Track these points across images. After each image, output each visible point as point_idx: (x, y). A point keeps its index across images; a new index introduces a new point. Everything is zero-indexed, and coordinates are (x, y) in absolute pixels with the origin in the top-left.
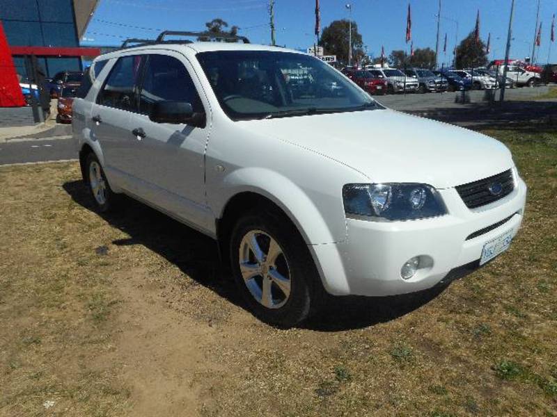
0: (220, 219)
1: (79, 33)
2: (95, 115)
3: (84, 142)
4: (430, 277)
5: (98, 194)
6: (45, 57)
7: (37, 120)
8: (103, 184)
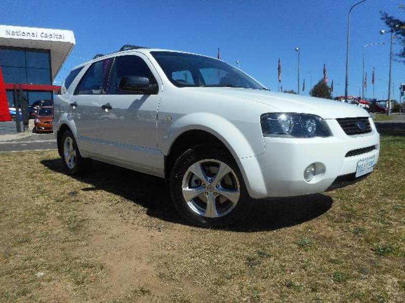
0: (167, 157)
1: (53, 77)
2: (73, 102)
3: (62, 123)
4: (322, 181)
5: (70, 161)
6: (27, 91)
7: (19, 131)
8: (74, 153)
